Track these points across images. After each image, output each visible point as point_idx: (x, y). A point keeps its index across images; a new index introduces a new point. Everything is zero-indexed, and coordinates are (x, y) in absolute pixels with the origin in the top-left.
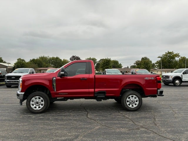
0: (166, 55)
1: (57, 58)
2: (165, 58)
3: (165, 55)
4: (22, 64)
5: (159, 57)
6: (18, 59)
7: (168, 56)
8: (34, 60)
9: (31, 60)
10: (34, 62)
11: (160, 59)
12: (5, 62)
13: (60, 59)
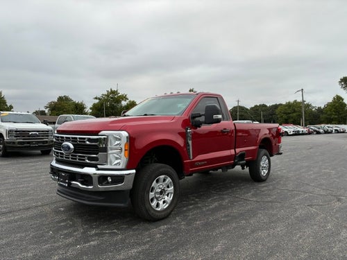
0: (108, 96)
2: (107, 101)
3: (105, 95)
5: (96, 98)
7: (112, 98)
11: (97, 101)
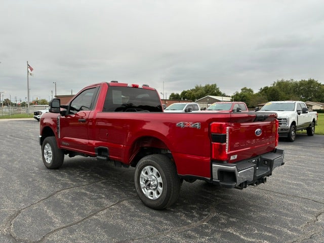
1: (311, 82)
4: (244, 97)
6: (242, 89)
8: (266, 89)
9: (261, 89)
10: (266, 92)
12: (224, 95)
13: (317, 83)
